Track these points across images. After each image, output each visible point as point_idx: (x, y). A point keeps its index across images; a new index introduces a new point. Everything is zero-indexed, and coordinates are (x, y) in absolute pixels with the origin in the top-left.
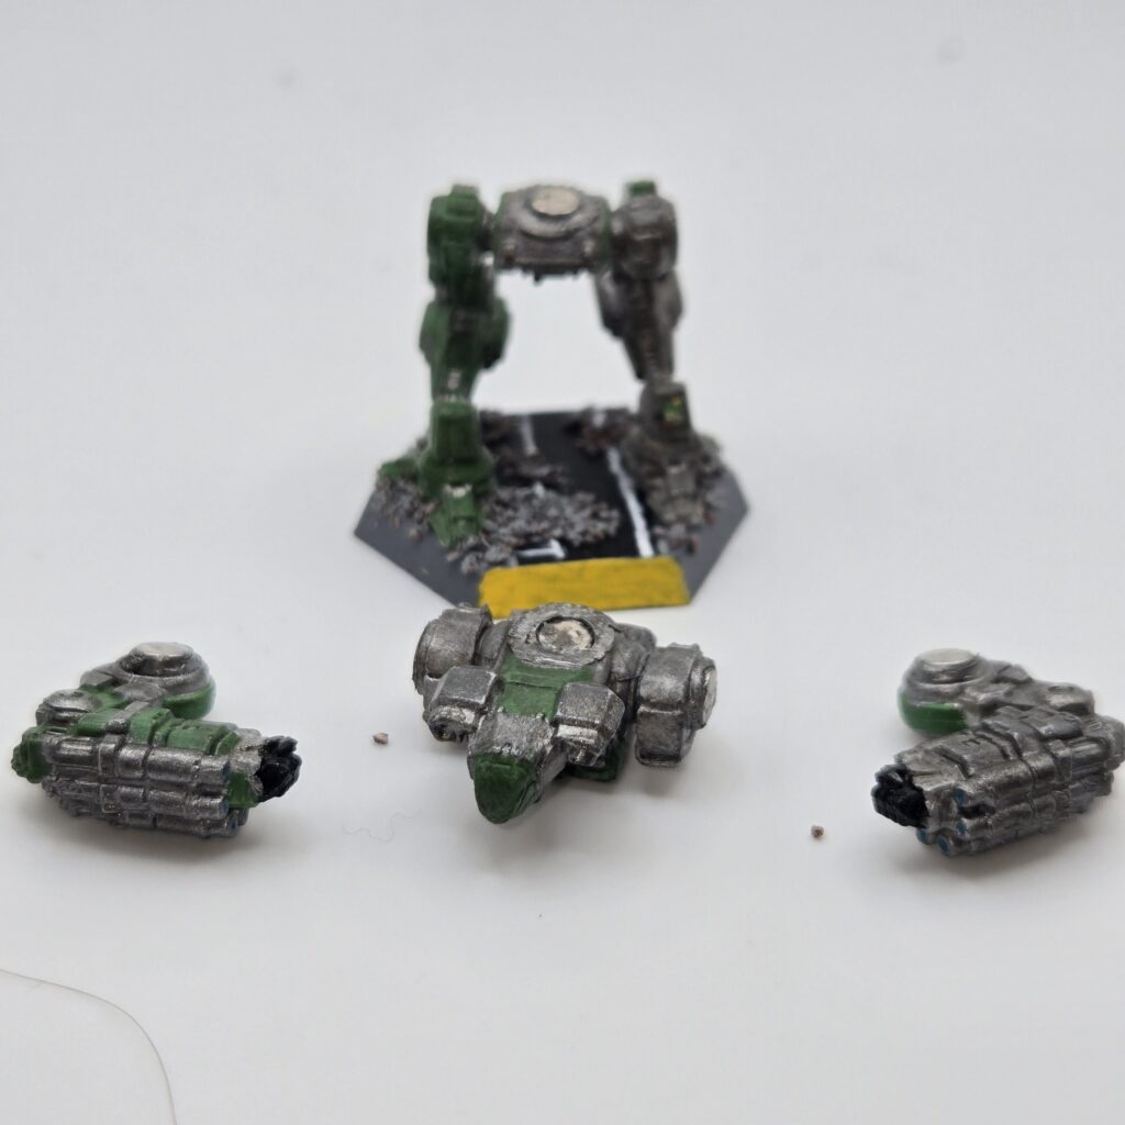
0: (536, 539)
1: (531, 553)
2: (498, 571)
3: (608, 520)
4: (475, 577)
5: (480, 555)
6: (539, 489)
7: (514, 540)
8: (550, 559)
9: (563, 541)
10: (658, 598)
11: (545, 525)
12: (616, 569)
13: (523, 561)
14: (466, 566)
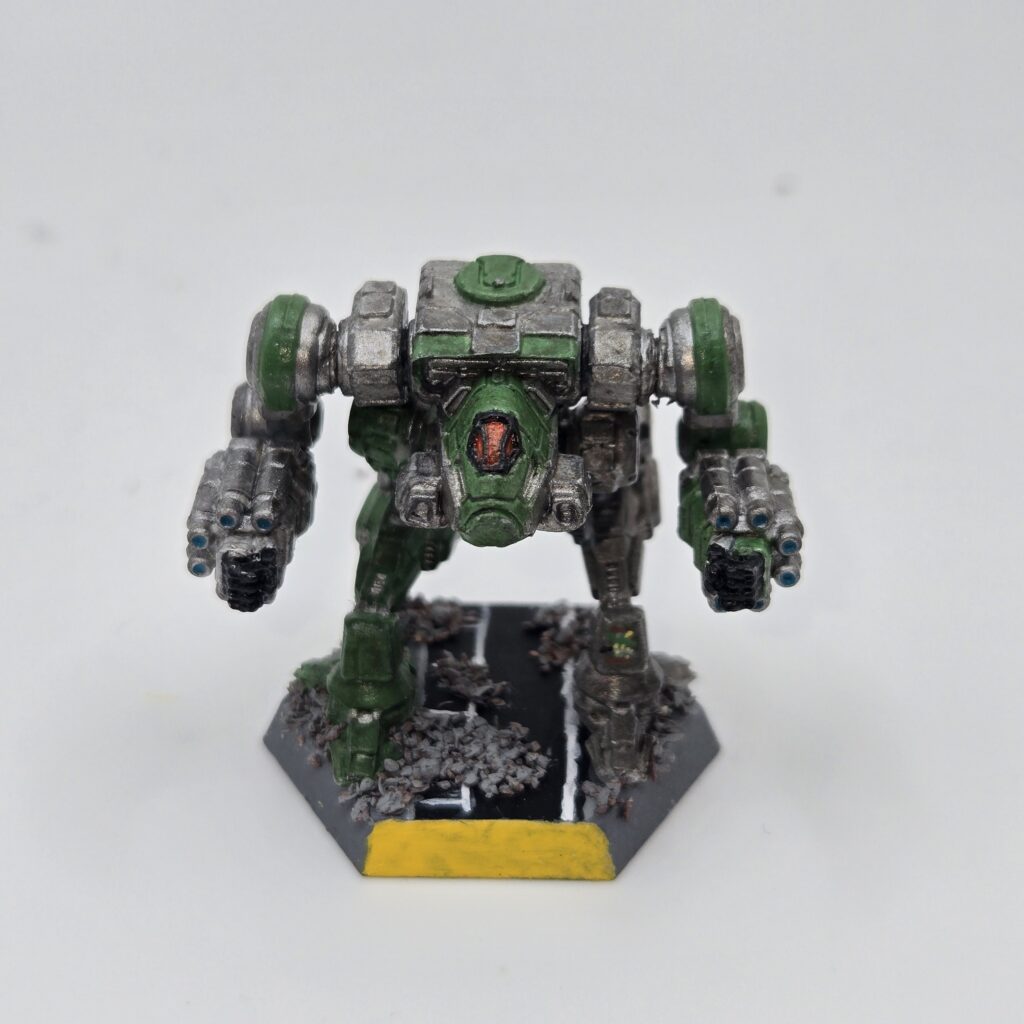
0: (445, 785)
1: (433, 802)
2: (390, 823)
3: (534, 765)
4: (364, 828)
5: (373, 801)
6: (471, 712)
7: (417, 784)
8: (454, 813)
9: (475, 791)
10: (577, 870)
11: (458, 767)
12: (530, 833)
13: (423, 813)
14: (355, 814)
